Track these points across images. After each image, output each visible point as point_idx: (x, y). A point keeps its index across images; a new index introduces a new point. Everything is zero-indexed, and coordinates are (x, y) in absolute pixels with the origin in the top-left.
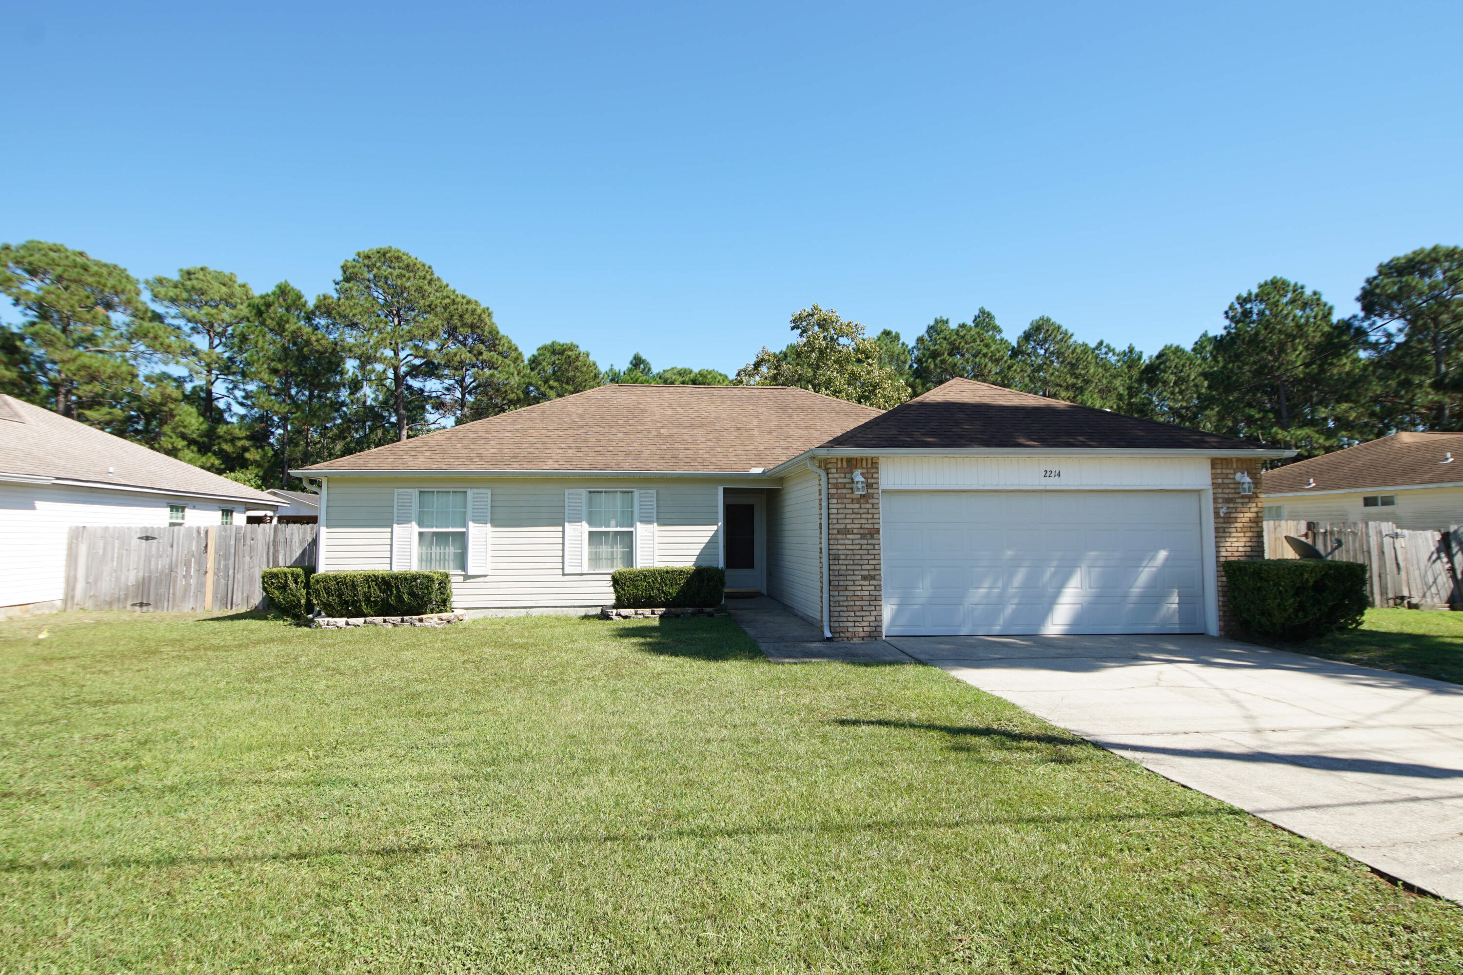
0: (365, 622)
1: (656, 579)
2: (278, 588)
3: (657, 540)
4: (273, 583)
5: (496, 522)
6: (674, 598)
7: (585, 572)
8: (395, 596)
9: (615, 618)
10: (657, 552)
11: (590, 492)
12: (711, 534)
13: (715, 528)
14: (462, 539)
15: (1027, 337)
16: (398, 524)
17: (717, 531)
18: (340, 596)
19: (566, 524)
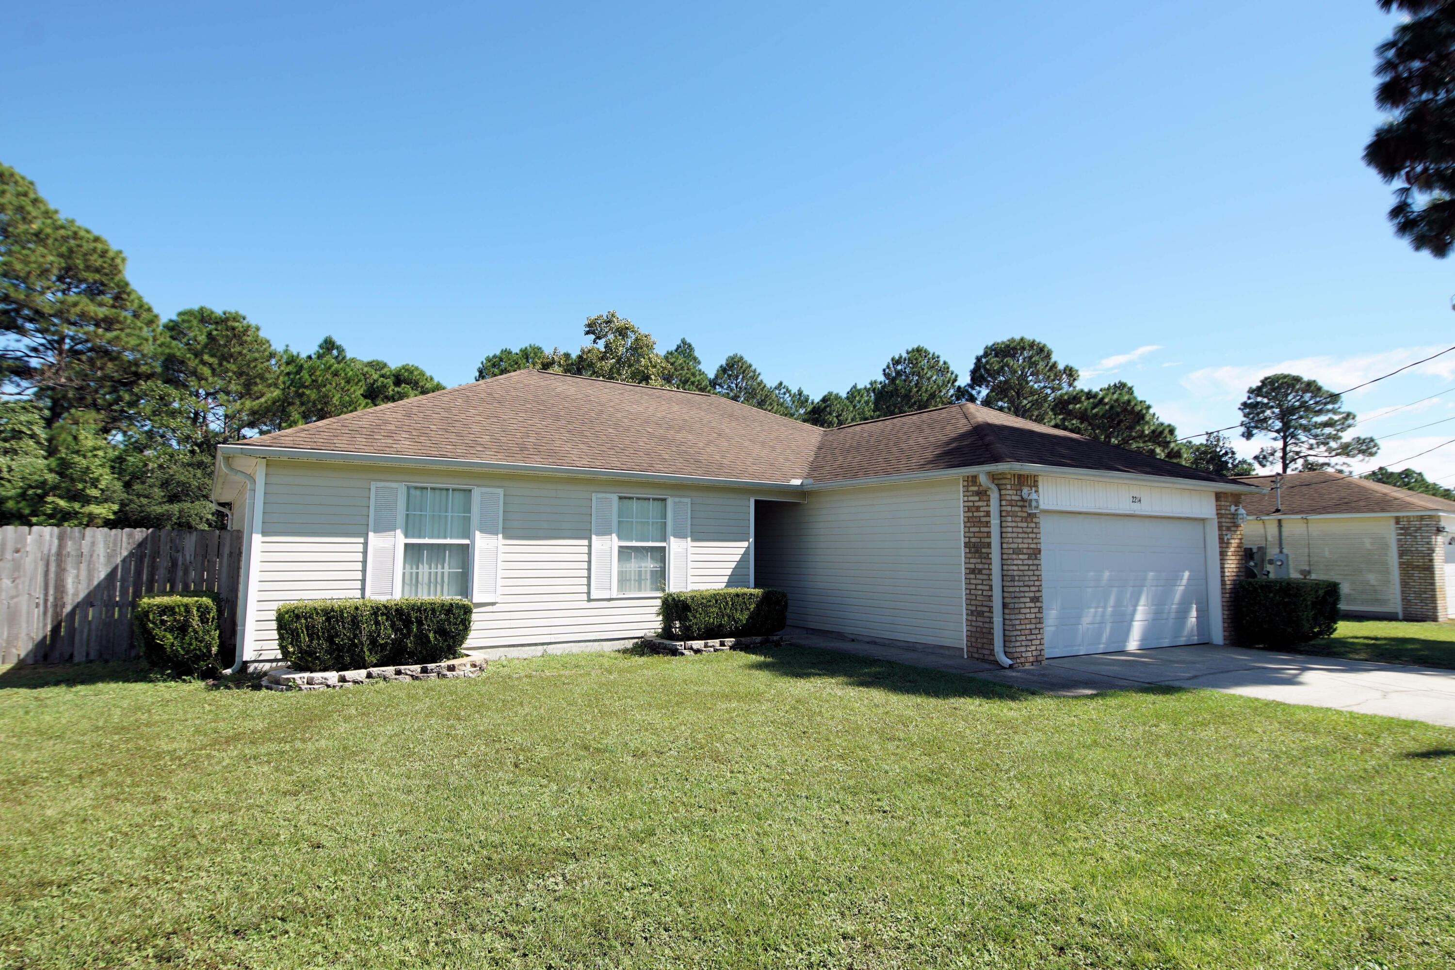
0: (369, 676)
1: (727, 603)
2: (171, 630)
3: (691, 557)
4: (163, 622)
5: (509, 533)
6: (744, 626)
7: (615, 597)
8: (415, 636)
9: (686, 652)
10: (691, 572)
11: (620, 498)
12: (742, 551)
13: (746, 544)
14: (464, 554)
15: (723, 370)
16: (375, 531)
17: (748, 548)
18: (330, 640)
19: (594, 537)
